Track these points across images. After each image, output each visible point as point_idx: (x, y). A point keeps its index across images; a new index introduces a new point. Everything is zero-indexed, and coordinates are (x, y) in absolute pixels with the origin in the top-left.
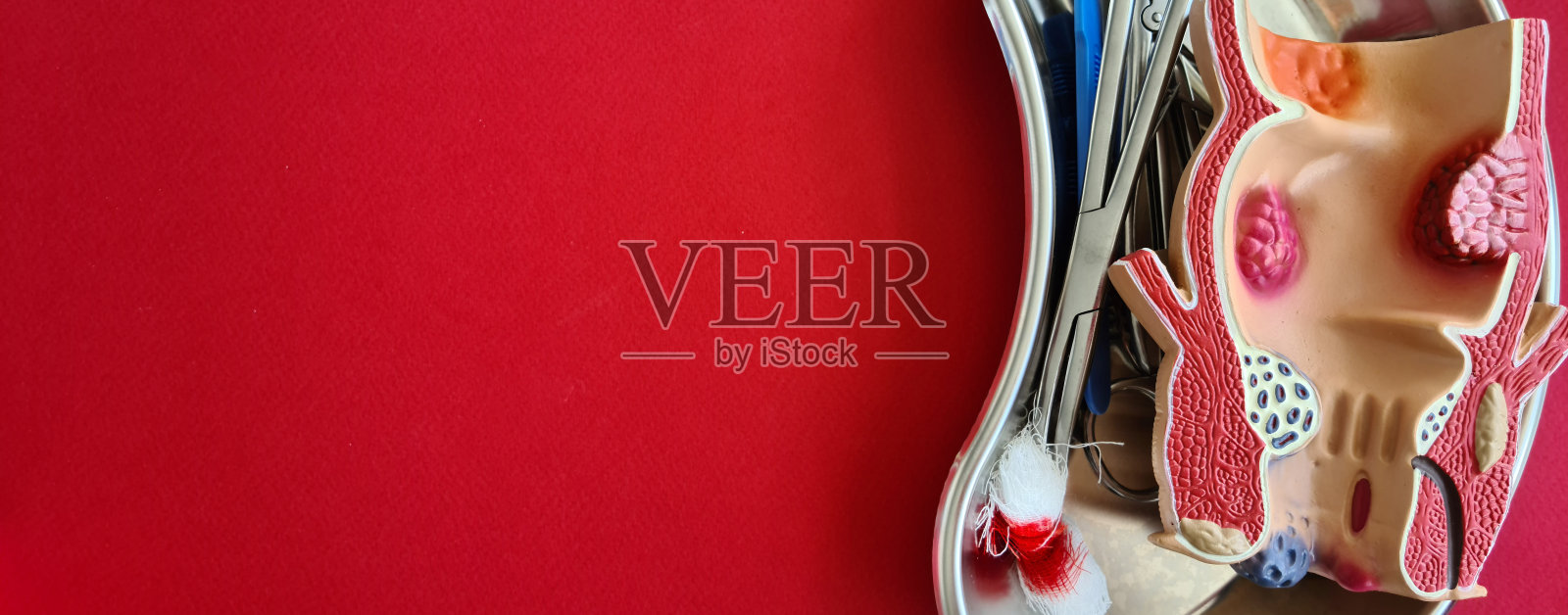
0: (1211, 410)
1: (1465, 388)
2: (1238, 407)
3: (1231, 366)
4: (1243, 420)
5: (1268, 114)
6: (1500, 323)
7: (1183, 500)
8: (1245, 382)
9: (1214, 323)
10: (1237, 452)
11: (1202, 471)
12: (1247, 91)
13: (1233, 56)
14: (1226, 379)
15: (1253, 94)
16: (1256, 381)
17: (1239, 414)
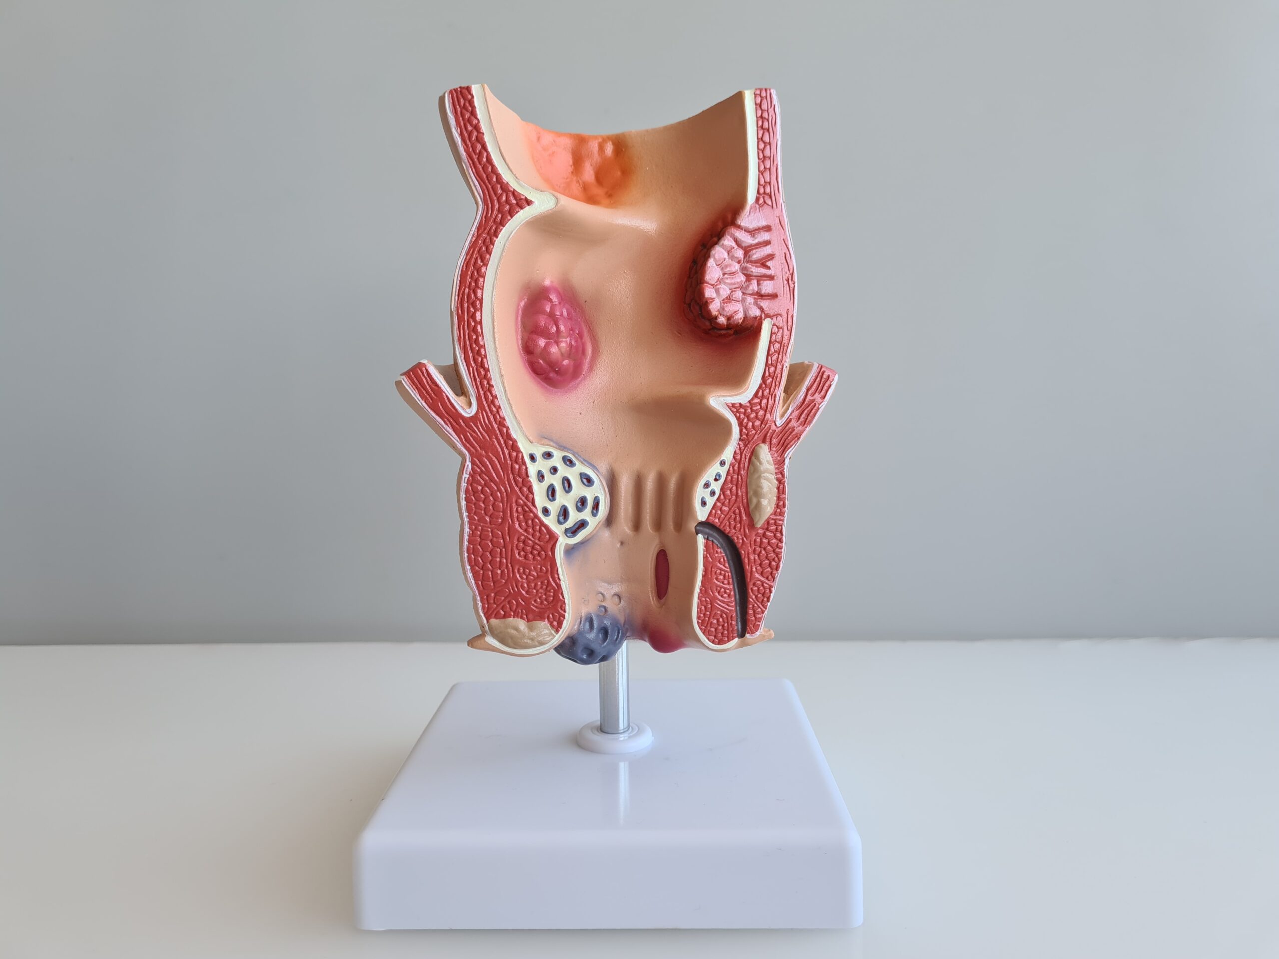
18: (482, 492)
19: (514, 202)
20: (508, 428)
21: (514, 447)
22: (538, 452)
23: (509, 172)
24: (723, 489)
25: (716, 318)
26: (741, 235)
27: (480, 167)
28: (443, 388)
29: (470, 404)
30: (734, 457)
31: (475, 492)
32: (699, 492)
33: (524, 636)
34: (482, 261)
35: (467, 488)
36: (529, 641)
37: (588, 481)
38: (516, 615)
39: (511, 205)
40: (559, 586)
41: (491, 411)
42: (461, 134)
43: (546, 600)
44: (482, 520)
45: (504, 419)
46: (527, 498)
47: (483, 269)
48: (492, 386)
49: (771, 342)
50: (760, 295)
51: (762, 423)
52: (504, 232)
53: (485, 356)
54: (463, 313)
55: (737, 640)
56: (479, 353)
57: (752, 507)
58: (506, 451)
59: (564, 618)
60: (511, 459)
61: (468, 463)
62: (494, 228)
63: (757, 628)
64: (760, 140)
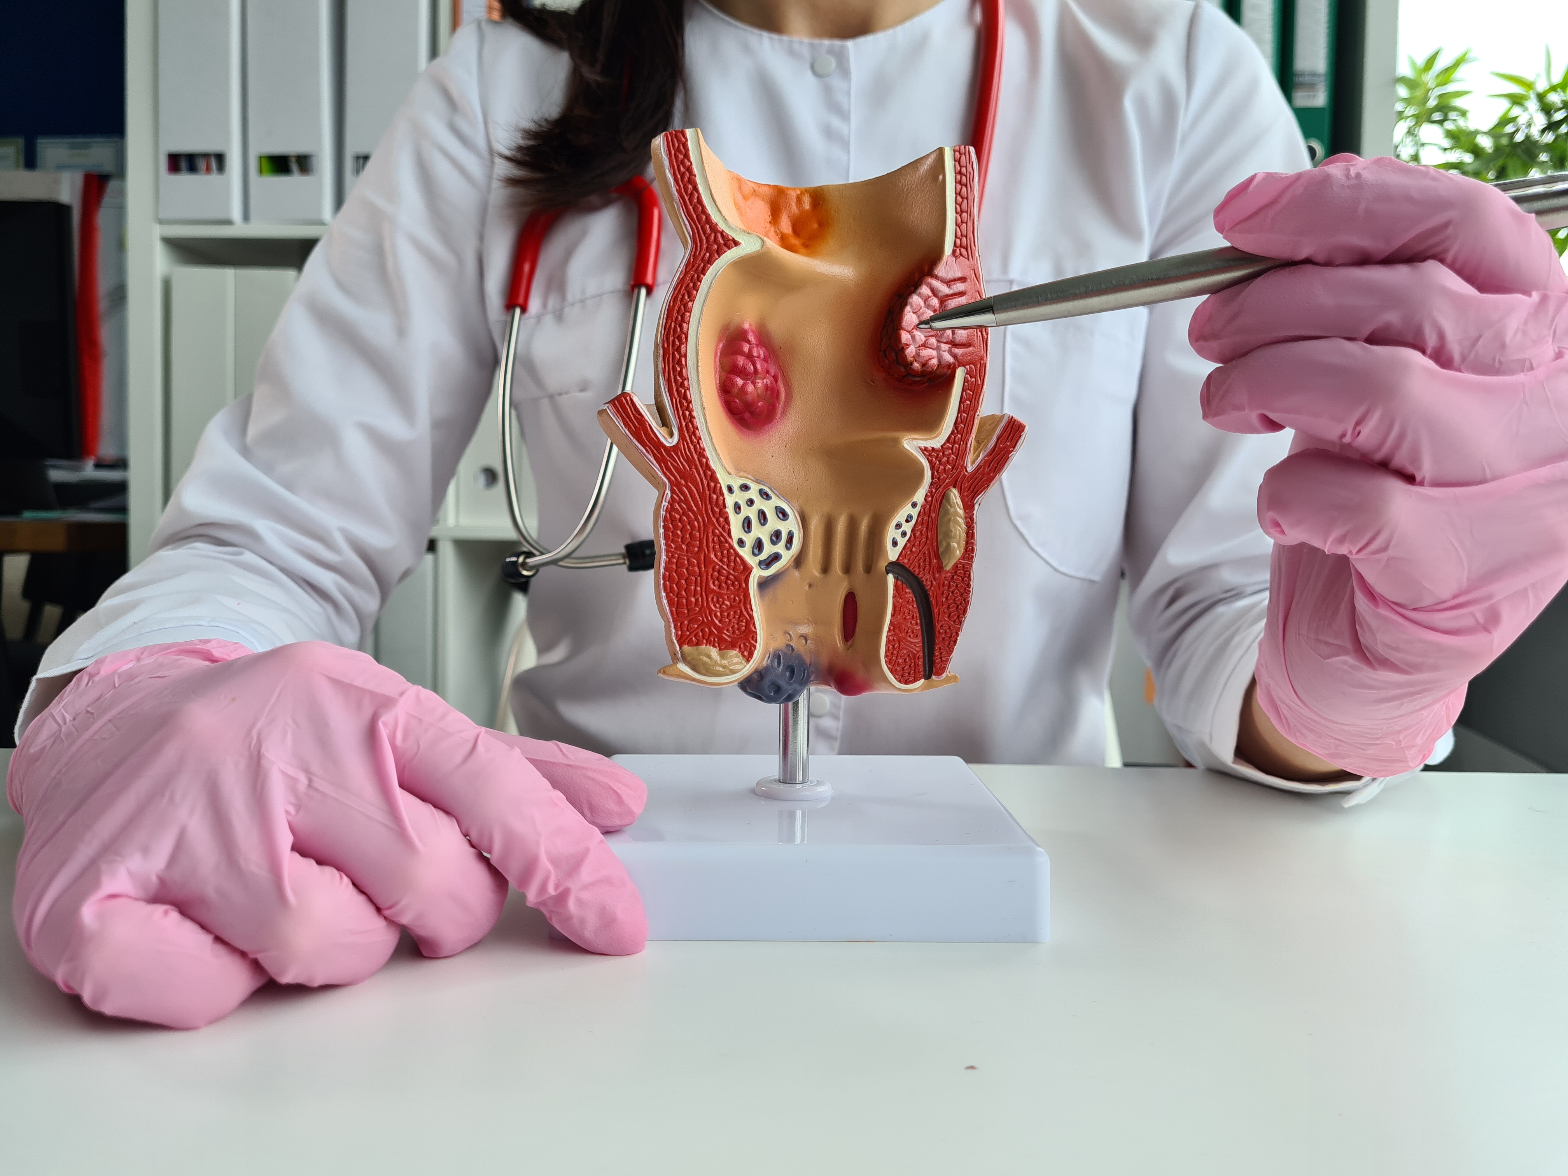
0: (701, 541)
1: (926, 495)
2: (725, 534)
3: (715, 497)
4: (731, 547)
5: (729, 248)
6: (953, 433)
7: (682, 630)
8: (730, 510)
9: (696, 457)
10: (727, 578)
11: (697, 600)
12: (708, 227)
13: (692, 193)
14: (712, 509)
15: (714, 228)
16: (739, 508)
17: (727, 542)
18: (680, 520)
19: (722, 242)
20: (707, 459)
21: (713, 478)
22: (736, 484)
23: (718, 213)
24: (913, 530)
25: (912, 364)
26: (936, 283)
27: (691, 208)
28: (646, 417)
29: (671, 435)
30: (925, 500)
31: (673, 519)
32: (891, 533)
33: (716, 662)
34: (689, 297)
35: (666, 516)
36: (721, 669)
37: (782, 514)
38: (709, 642)
39: (719, 245)
40: (752, 617)
41: (692, 442)
42: (674, 175)
43: (738, 629)
44: (679, 548)
45: (704, 450)
46: (723, 528)
47: (690, 304)
48: (694, 418)
49: (963, 390)
50: (954, 344)
51: (953, 468)
52: (712, 270)
53: (689, 389)
54: (668, 346)
55: (923, 680)
56: (682, 385)
57: (941, 550)
58: (705, 483)
59: (755, 647)
60: (709, 490)
61: (668, 492)
62: (702, 265)
63: (943, 670)
64: (958, 194)
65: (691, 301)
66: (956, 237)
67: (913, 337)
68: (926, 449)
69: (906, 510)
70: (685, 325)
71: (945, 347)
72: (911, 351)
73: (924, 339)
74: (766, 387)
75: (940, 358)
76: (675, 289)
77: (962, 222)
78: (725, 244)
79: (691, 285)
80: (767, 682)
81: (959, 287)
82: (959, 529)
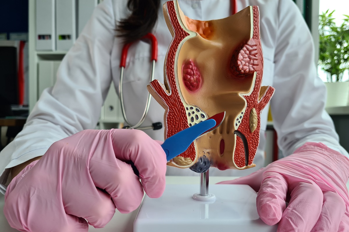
0: (178, 124)
1: (246, 110)
2: (186, 122)
3: (183, 111)
4: (188, 126)
5: (187, 36)
6: (253, 91)
8: (187, 115)
9: (177, 99)
12: (180, 30)
13: (175, 19)
14: (182, 115)
15: (182, 30)
16: (190, 114)
17: (186, 125)
65: (175, 52)
66: (254, 33)
67: (241, 63)
68: (245, 96)
69: (240, 115)
70: (173, 59)
71: (251, 65)
72: (241, 67)
73: (244, 63)
74: (197, 78)
75: (249, 69)
76: (170, 48)
77: (255, 28)
78: (185, 35)
79: (175, 47)
80: (198, 167)
81: (255, 48)
82: (255, 120)
